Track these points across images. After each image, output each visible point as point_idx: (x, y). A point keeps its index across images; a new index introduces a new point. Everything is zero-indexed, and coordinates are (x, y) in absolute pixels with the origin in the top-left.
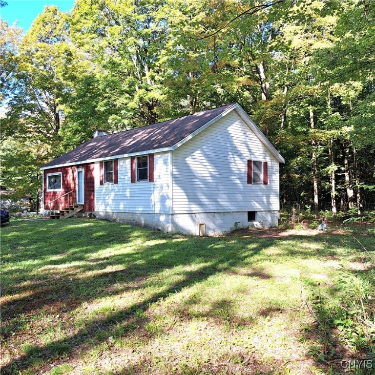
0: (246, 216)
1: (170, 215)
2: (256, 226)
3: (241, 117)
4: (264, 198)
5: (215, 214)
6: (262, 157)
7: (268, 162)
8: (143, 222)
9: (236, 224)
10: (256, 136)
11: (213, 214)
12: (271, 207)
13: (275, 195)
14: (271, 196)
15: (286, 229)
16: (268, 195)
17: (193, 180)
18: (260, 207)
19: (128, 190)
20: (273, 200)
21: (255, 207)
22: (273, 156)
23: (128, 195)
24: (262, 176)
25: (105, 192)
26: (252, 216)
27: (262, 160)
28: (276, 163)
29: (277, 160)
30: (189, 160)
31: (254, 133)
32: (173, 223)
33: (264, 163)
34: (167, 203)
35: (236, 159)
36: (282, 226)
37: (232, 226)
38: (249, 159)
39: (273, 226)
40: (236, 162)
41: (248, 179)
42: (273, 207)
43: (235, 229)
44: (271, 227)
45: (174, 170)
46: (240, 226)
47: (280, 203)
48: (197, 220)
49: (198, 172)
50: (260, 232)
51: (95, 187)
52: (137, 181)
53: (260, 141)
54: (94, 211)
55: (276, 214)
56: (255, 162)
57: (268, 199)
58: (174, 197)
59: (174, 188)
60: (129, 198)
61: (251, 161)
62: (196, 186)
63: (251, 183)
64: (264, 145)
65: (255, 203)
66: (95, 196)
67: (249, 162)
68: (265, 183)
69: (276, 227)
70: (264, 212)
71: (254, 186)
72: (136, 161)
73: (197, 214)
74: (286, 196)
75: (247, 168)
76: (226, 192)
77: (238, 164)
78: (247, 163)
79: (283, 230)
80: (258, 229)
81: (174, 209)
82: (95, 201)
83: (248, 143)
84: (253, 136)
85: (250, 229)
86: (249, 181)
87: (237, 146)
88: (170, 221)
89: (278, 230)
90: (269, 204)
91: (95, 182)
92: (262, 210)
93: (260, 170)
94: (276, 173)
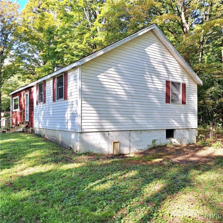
0: (164, 133)
1: (79, 134)
2: (174, 143)
3: (159, 40)
4: (182, 117)
5: (131, 132)
6: (180, 79)
7: (186, 84)
8: (60, 139)
9: (154, 141)
10: (175, 58)
11: (129, 132)
12: (189, 125)
13: (193, 115)
14: (189, 115)
15: (204, 146)
16: (186, 115)
17: (106, 98)
18: (178, 125)
19: (51, 109)
20: (190, 119)
21: (173, 126)
22: (191, 78)
23: (51, 113)
24: (180, 97)
25: (39, 111)
26: (170, 133)
27: (181, 81)
28: (194, 85)
29: (195, 82)
30: (101, 77)
31: (172, 55)
32: (82, 141)
33: (183, 84)
34: (76, 121)
35: (154, 79)
36: (199, 143)
37: (150, 143)
38: (167, 79)
39: (191, 143)
40: (154, 82)
41: (166, 99)
42: (192, 125)
43: (153, 146)
44: (189, 144)
45: (83, 86)
46: (158, 143)
47: (198, 121)
48: (110, 138)
49: (112, 90)
50: (177, 150)
51: (34, 107)
52: (57, 100)
53: (179, 63)
54: (33, 127)
55: (194, 131)
56: (173, 83)
57: (186, 117)
58: (83, 115)
59: (83, 105)
60: (52, 116)
61: (169, 82)
62: (109, 104)
63: (169, 103)
64: (183, 67)
65: (173, 121)
66: (34, 115)
67: (168, 82)
68: (184, 103)
69: (193, 144)
70: (182, 130)
71: (172, 105)
72: (56, 81)
73: (110, 133)
74: (202, 117)
75: (165, 88)
76: (142, 111)
77: (156, 84)
78: (165, 83)
79: (201, 148)
80: (176, 146)
81: (83, 127)
82: (34, 118)
83: (167, 65)
84: (171, 59)
85: (167, 146)
86: (168, 101)
87: (155, 67)
88: (78, 139)
89: (196, 147)
90: (187, 122)
91: (34, 103)
92: (181, 128)
93: (179, 90)
94: (194, 94)
